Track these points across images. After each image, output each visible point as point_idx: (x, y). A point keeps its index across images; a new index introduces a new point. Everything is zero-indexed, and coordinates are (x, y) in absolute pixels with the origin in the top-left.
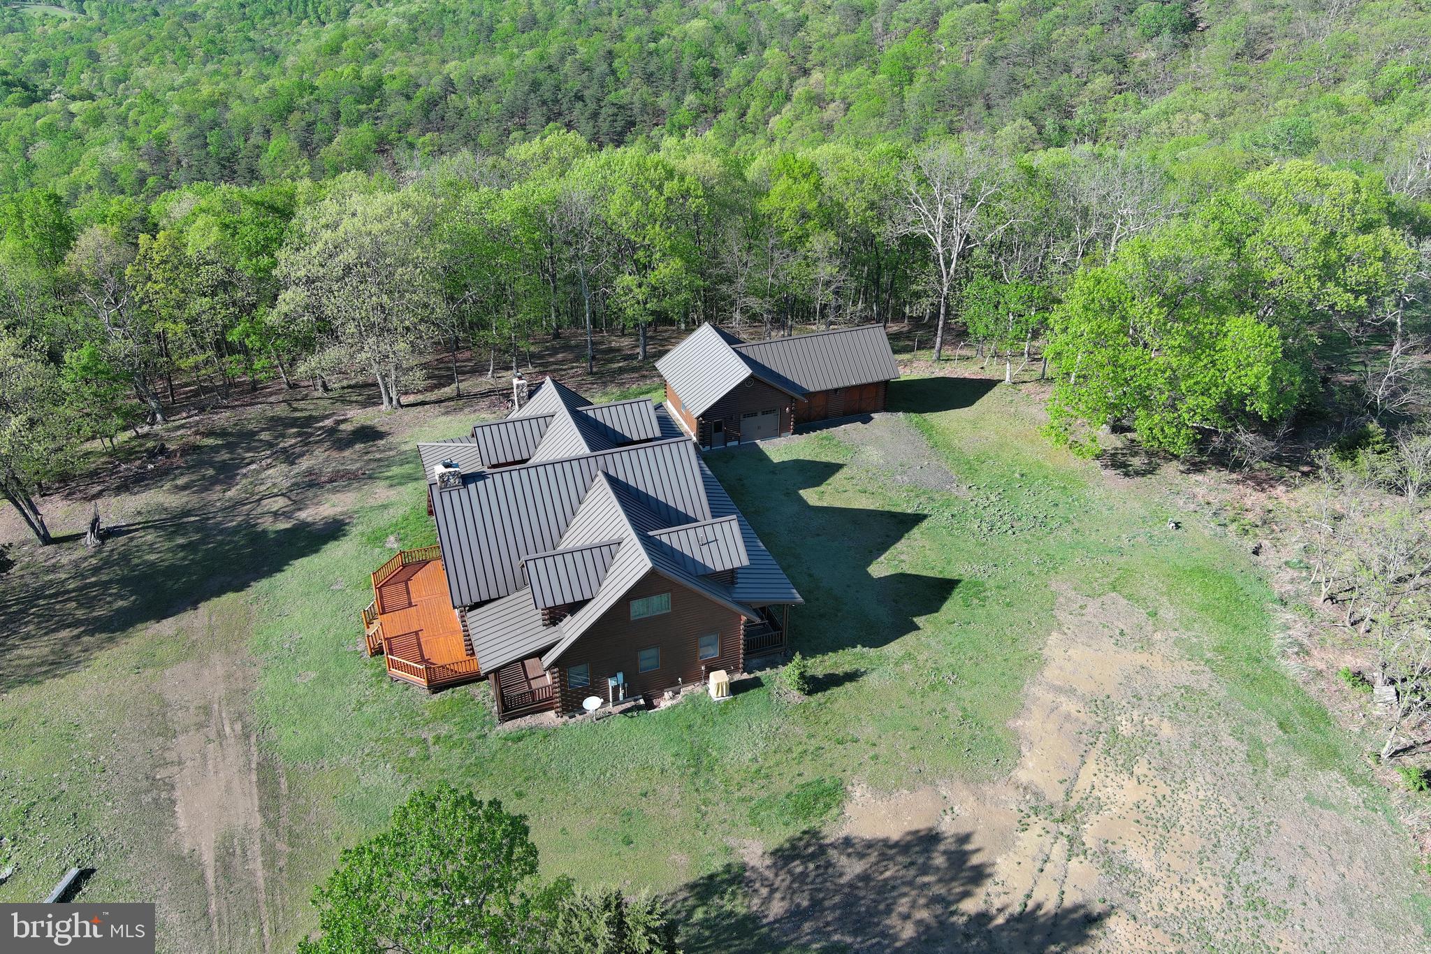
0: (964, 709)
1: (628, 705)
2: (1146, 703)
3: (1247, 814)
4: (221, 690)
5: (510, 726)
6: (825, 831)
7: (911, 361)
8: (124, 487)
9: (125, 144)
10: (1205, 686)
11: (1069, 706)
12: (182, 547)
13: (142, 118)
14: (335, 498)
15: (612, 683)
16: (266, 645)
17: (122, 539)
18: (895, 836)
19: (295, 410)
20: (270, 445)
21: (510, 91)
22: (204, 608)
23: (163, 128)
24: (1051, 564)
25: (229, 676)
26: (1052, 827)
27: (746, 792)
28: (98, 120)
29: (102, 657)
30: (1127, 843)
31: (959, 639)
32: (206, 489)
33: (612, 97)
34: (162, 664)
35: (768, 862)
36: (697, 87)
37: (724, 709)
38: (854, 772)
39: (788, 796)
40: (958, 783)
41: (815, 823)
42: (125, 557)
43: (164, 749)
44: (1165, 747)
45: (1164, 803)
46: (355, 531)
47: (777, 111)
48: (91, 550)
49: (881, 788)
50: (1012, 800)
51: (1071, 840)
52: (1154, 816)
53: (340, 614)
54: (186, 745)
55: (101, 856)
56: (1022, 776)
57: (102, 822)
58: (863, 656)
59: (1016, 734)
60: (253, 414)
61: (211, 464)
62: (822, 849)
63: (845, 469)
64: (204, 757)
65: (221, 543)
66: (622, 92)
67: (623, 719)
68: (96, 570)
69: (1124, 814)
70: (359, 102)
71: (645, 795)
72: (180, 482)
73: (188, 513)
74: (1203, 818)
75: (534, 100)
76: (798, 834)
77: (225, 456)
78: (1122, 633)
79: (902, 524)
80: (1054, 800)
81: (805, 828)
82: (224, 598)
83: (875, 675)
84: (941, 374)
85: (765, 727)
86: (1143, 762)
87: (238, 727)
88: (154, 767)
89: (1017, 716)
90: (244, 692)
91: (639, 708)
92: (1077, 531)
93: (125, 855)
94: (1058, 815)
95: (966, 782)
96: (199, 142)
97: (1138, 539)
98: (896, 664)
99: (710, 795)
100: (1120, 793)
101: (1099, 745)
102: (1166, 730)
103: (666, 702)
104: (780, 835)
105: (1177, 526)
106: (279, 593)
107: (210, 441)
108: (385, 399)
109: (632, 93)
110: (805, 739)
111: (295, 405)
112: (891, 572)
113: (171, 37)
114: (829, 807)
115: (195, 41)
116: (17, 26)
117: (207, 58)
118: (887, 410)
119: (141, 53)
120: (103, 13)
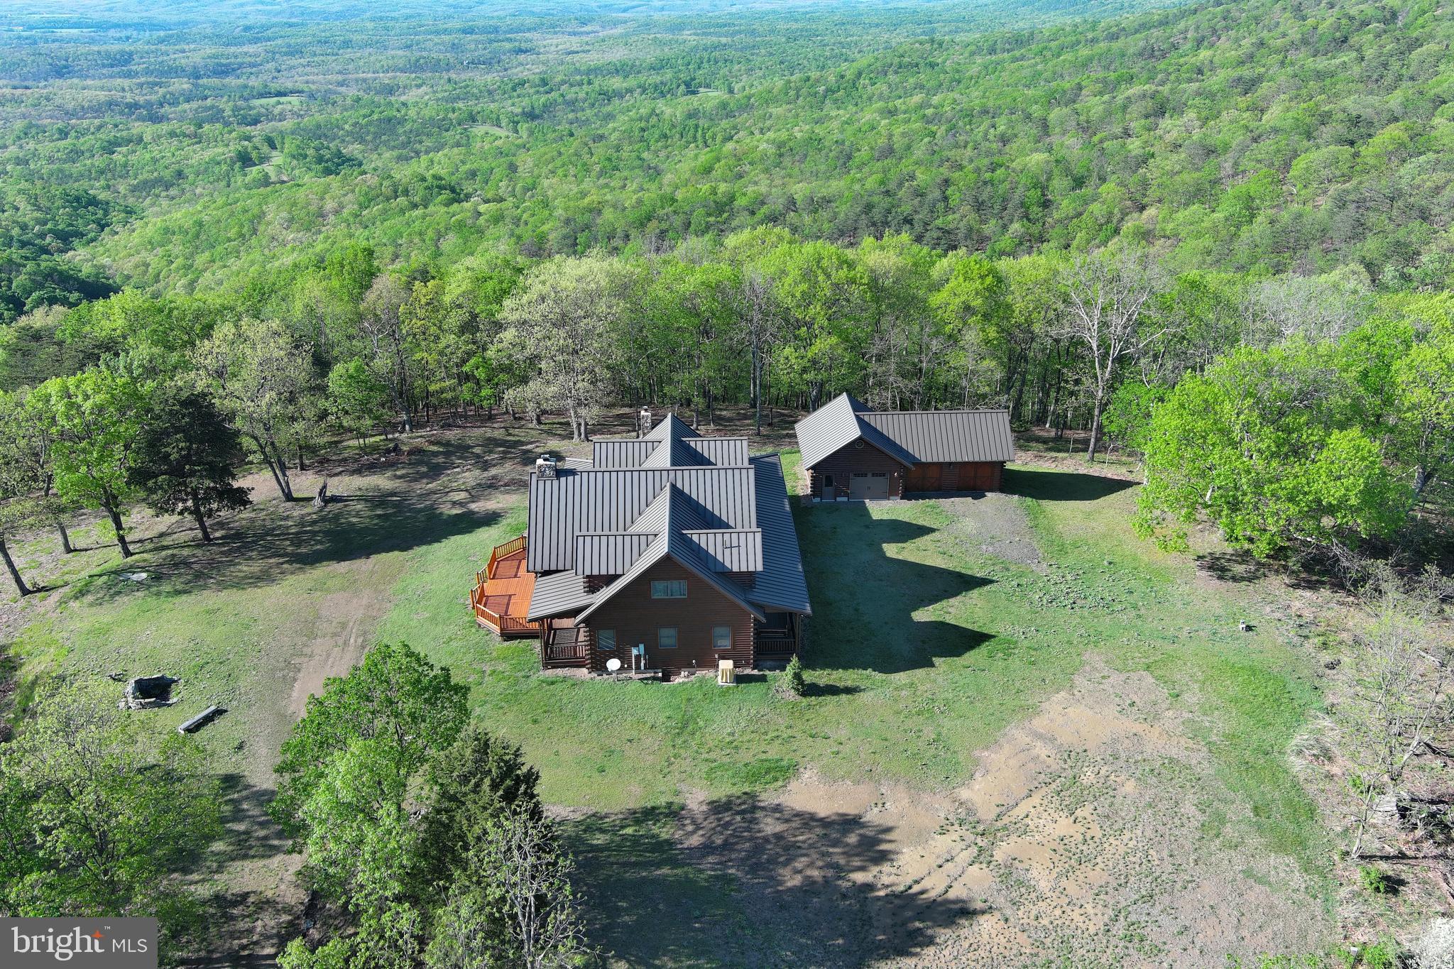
0: (939, 734)
1: (648, 675)
2: (1121, 763)
3: (1170, 869)
4: (360, 614)
5: (550, 673)
6: (763, 796)
7: (1064, 459)
8: (358, 472)
9: (513, 239)
10: (1194, 762)
11: (1041, 750)
12: (379, 516)
13: (531, 220)
14: (501, 497)
15: (635, 652)
16: (404, 590)
17: (340, 505)
18: (822, 814)
19: (510, 435)
20: (478, 456)
21: (844, 210)
22: (374, 558)
23: (545, 228)
24: (1094, 638)
25: (369, 606)
26: (970, 837)
27: (712, 756)
28: (498, 219)
29: (291, 579)
30: (1034, 864)
31: (966, 681)
32: (416, 480)
33: (939, 222)
34: (328, 590)
35: (705, 808)
36: (1026, 216)
37: (724, 692)
38: (812, 760)
39: (746, 765)
40: (901, 787)
41: (758, 788)
42: (337, 517)
43: (305, 645)
44: (1119, 799)
45: (1090, 842)
46: (504, 522)
47: (1105, 243)
48: (316, 509)
49: (829, 776)
50: (943, 808)
51: (981, 850)
52: (1074, 850)
53: (466, 577)
54: (319, 646)
55: (235, 703)
56: (964, 794)
57: (244, 683)
58: (868, 677)
59: (977, 762)
60: (476, 434)
61: (427, 464)
62: (754, 808)
63: (937, 533)
64: (328, 656)
65: (408, 518)
66: (950, 217)
67: (639, 684)
68: (314, 523)
69: (1045, 842)
70: (709, 215)
71: (630, 741)
72: (398, 473)
73: (393, 494)
74: (1122, 862)
75: (864, 220)
76: (739, 794)
77: (441, 460)
78: (1132, 704)
79: (963, 583)
80: (983, 818)
81: (747, 790)
82: (390, 554)
83: (872, 693)
84: (1085, 472)
85: (753, 712)
86: (1089, 808)
87: (360, 640)
88: (292, 655)
89: (987, 748)
90: (374, 618)
91: (654, 679)
92: (1139, 616)
93: (249, 707)
94: (980, 828)
95: (909, 788)
96: (569, 242)
97: (1201, 633)
98: (896, 689)
99: (682, 751)
100: (1051, 825)
101: (1053, 786)
102: (1130, 787)
103: (679, 680)
104: (724, 790)
105: (1249, 628)
106: (430, 557)
107: (435, 448)
108: (576, 433)
109: (960, 218)
110: (783, 728)
111: (511, 431)
112: (933, 619)
113: (577, 154)
114: (776, 780)
115: (595, 159)
116: (464, 142)
117: (602, 173)
118: (1002, 491)
119: (550, 167)
120: (531, 133)
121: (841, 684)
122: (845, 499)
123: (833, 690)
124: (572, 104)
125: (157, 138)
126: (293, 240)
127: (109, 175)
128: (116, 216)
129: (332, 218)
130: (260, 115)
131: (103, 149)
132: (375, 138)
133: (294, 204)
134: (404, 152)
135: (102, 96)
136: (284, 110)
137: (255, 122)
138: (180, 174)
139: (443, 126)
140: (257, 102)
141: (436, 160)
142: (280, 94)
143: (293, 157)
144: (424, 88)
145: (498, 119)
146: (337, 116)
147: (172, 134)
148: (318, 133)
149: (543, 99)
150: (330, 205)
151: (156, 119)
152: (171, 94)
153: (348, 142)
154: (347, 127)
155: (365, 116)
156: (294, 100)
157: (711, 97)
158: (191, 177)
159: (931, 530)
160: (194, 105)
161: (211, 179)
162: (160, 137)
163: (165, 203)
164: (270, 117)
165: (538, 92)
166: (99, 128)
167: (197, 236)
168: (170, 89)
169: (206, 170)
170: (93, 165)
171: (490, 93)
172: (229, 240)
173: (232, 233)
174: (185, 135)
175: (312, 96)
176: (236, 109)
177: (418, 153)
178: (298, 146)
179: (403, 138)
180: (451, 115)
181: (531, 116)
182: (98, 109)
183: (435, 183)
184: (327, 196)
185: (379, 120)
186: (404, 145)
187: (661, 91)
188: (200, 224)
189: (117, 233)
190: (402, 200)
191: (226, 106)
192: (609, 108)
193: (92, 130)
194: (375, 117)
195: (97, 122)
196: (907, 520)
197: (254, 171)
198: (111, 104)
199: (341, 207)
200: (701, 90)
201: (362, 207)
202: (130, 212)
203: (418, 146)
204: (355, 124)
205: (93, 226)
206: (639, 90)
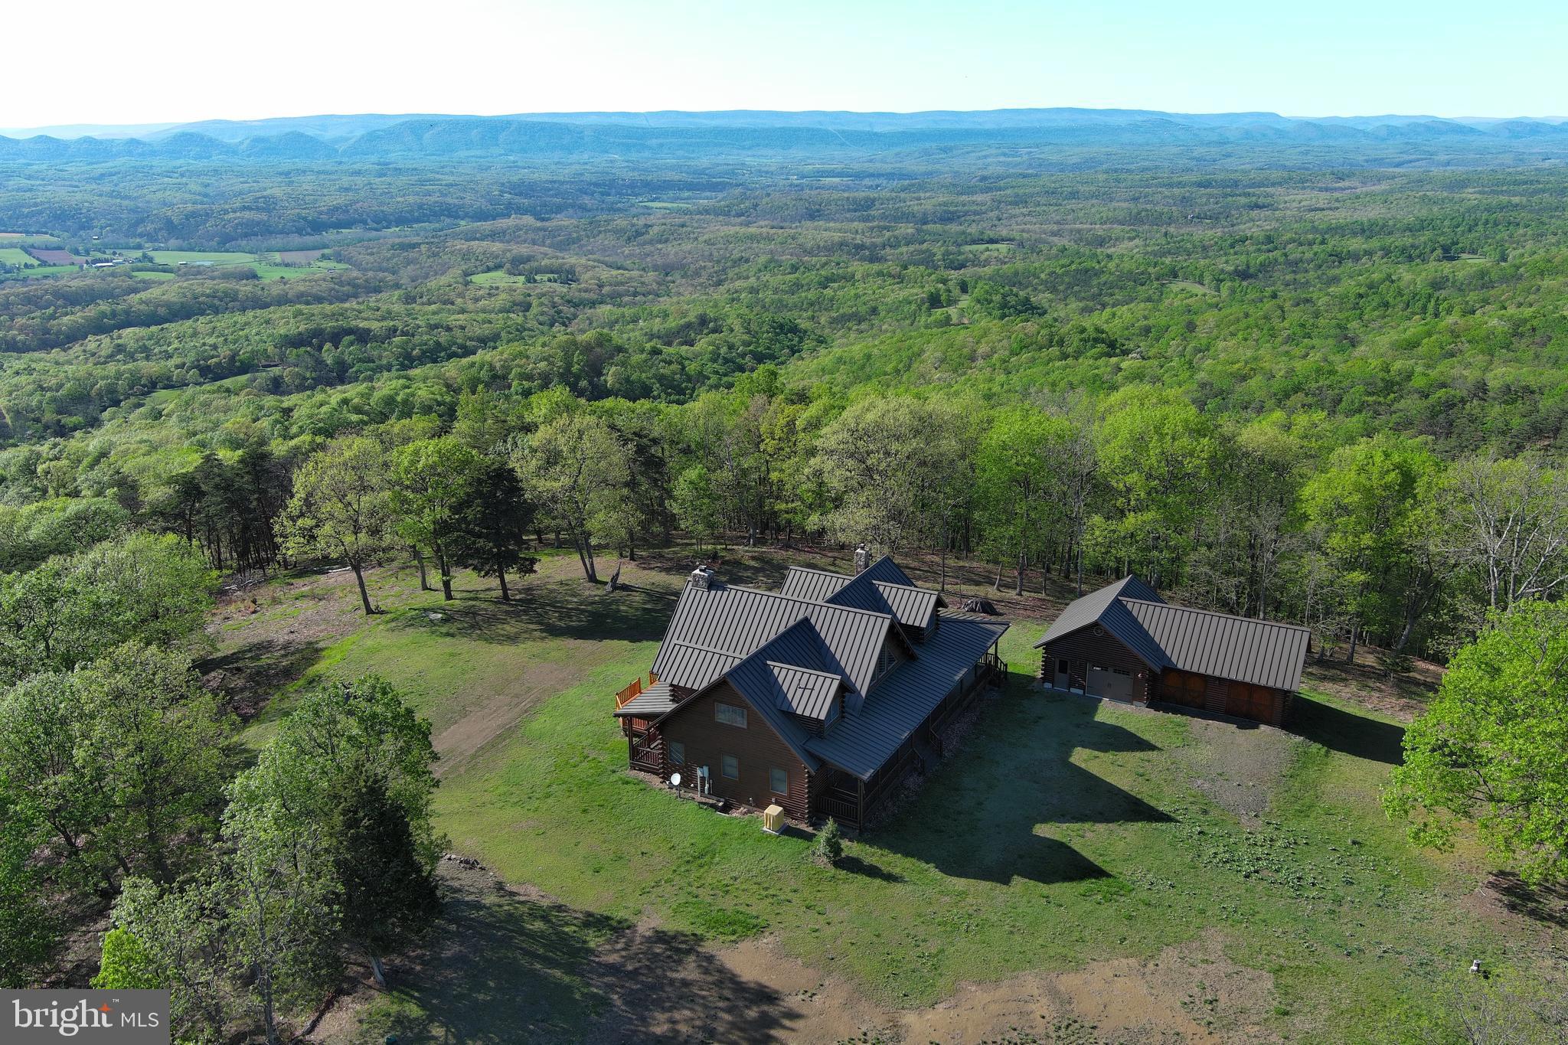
0: (941, 951)
4: (549, 684)
5: (634, 774)
6: (707, 943)
11: (1041, 1007)
12: (645, 609)
16: (599, 674)
17: (623, 593)
24: (1239, 916)
25: (562, 680)
27: (699, 891)
35: (649, 934)
38: (785, 928)
39: (720, 910)
40: (848, 985)
41: (710, 934)
42: (612, 603)
48: (601, 592)
49: (786, 948)
54: (497, 702)
56: (908, 1017)
58: (922, 871)
59: (954, 992)
62: (689, 950)
63: (1156, 752)
64: (495, 711)
67: (699, 807)
68: (593, 603)
71: (643, 853)
76: (688, 933)
78: (1210, 1001)
79: (1132, 811)
81: (699, 933)
83: (910, 888)
85: (773, 865)
87: (529, 705)
89: (979, 983)
90: (556, 691)
91: (712, 806)
92: (1331, 912)
95: (855, 990)
98: (941, 892)
99: (677, 878)
103: (738, 814)
104: (677, 926)
110: (787, 889)
112: (1056, 837)
113: (1266, 318)
114: (734, 933)
115: (1286, 324)
116: (1156, 297)
117: (1289, 340)
118: (1283, 727)
119: (1232, 329)
120: (1233, 291)
121: (885, 869)
122: (1080, 692)
123: (873, 872)
124: (1295, 265)
125: (866, 276)
126: (939, 379)
127: (817, 307)
128: (808, 344)
129: (980, 362)
130: (967, 260)
131: (820, 283)
132: (1067, 289)
133: (951, 346)
134: (1091, 304)
135: (837, 237)
136: (990, 256)
137: (962, 266)
138: (874, 311)
139: (1139, 279)
140: (968, 248)
141: (1119, 314)
142: (992, 241)
143: (979, 301)
144: (1137, 241)
145: (1201, 276)
146: (1037, 265)
147: (880, 274)
148: (1015, 280)
149: (1262, 258)
150: (983, 349)
151: (873, 259)
152: (896, 237)
153: (1040, 291)
154: (1043, 276)
155: (1063, 266)
156: (1003, 247)
157: (1470, 264)
158: (883, 314)
159: (1152, 748)
160: (911, 248)
161: (899, 317)
162: (868, 275)
163: (853, 335)
164: (976, 262)
165: (1259, 250)
166: (823, 266)
167: (863, 367)
168: (896, 233)
169: (897, 308)
170: (806, 297)
171: (1205, 248)
172: (886, 374)
173: (889, 368)
174: (890, 275)
175: (1021, 245)
176: (947, 253)
177: (1104, 306)
178: (987, 292)
179: (1095, 290)
180: (1151, 270)
181: (1244, 275)
182: (830, 249)
183: (1095, 335)
184: (983, 341)
185: (1077, 271)
186: (1094, 297)
187: (1409, 256)
188: (869, 357)
189: (803, 359)
190: (1055, 351)
191: (938, 250)
192: (1337, 271)
193: (818, 266)
194: (1073, 267)
195: (824, 259)
196: (1133, 730)
197: (938, 313)
198: (842, 244)
199: (994, 351)
200: (1464, 256)
201: (1013, 353)
202: (822, 342)
203: (1106, 299)
204: (1051, 274)
205: (787, 351)
206: (1380, 253)
